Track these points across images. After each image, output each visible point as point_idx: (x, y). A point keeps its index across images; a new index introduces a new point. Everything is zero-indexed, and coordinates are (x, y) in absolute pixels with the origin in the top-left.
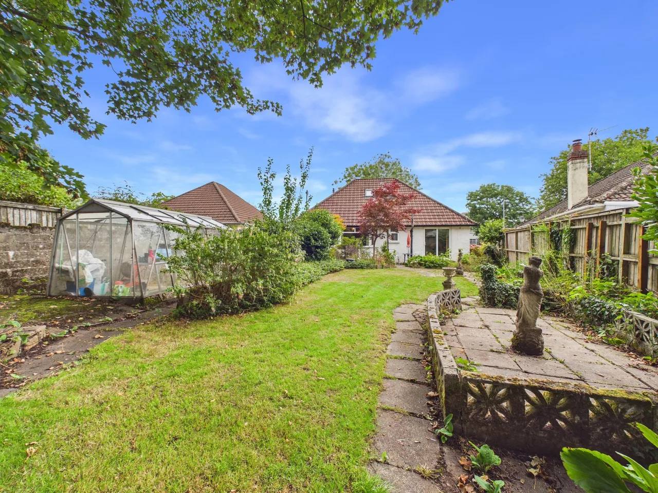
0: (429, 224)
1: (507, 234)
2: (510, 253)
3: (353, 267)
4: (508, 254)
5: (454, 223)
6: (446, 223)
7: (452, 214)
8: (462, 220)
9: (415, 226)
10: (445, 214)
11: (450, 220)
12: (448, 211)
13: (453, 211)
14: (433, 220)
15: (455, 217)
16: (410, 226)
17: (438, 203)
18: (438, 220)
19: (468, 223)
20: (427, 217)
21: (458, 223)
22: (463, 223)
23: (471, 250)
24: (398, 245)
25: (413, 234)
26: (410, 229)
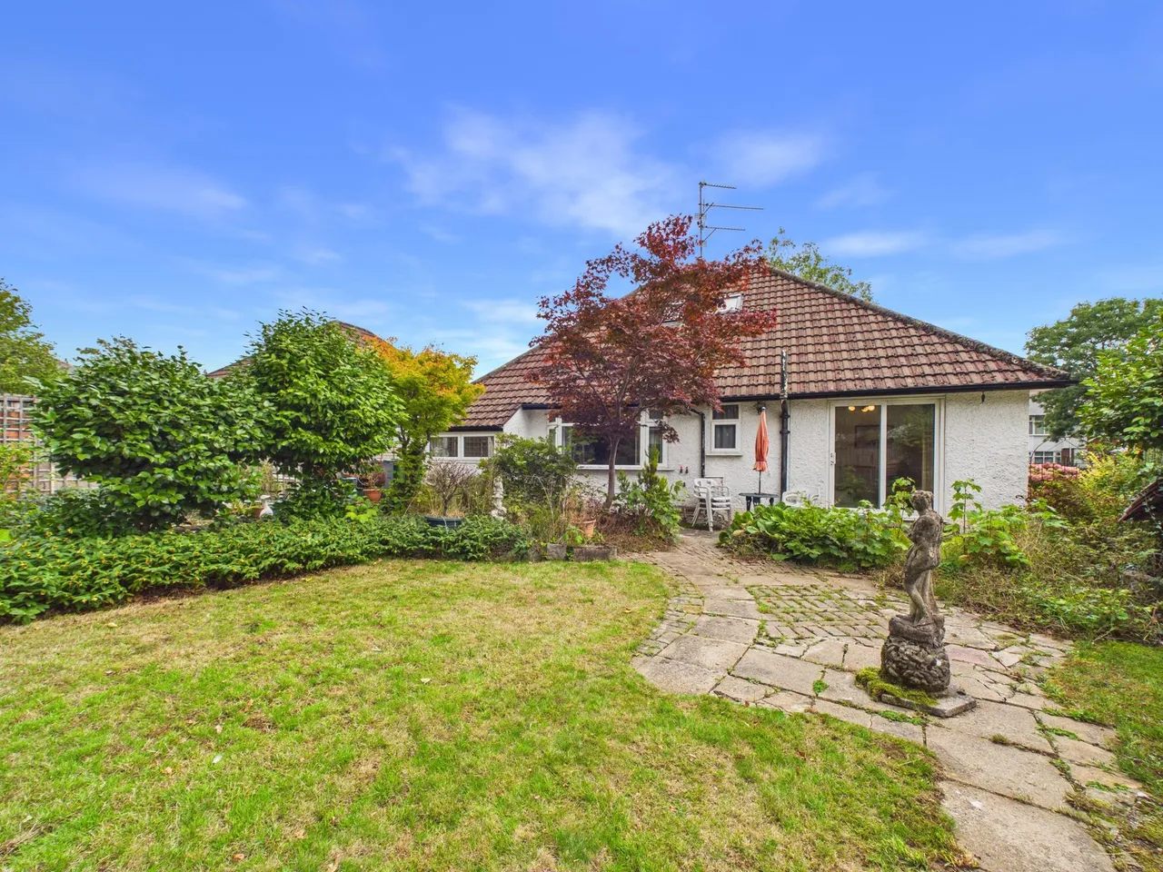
0: (848, 386)
5: (954, 381)
6: (920, 382)
7: (949, 348)
8: (992, 366)
9: (793, 397)
10: (919, 350)
11: (937, 369)
12: (935, 339)
13: (954, 339)
14: (868, 374)
15: (964, 356)
16: (776, 397)
17: (897, 318)
18: (887, 372)
19: (1023, 377)
20: (847, 365)
21: (976, 380)
22: (1000, 379)
23: (1033, 484)
24: (736, 463)
25: (791, 426)
26: (777, 406)
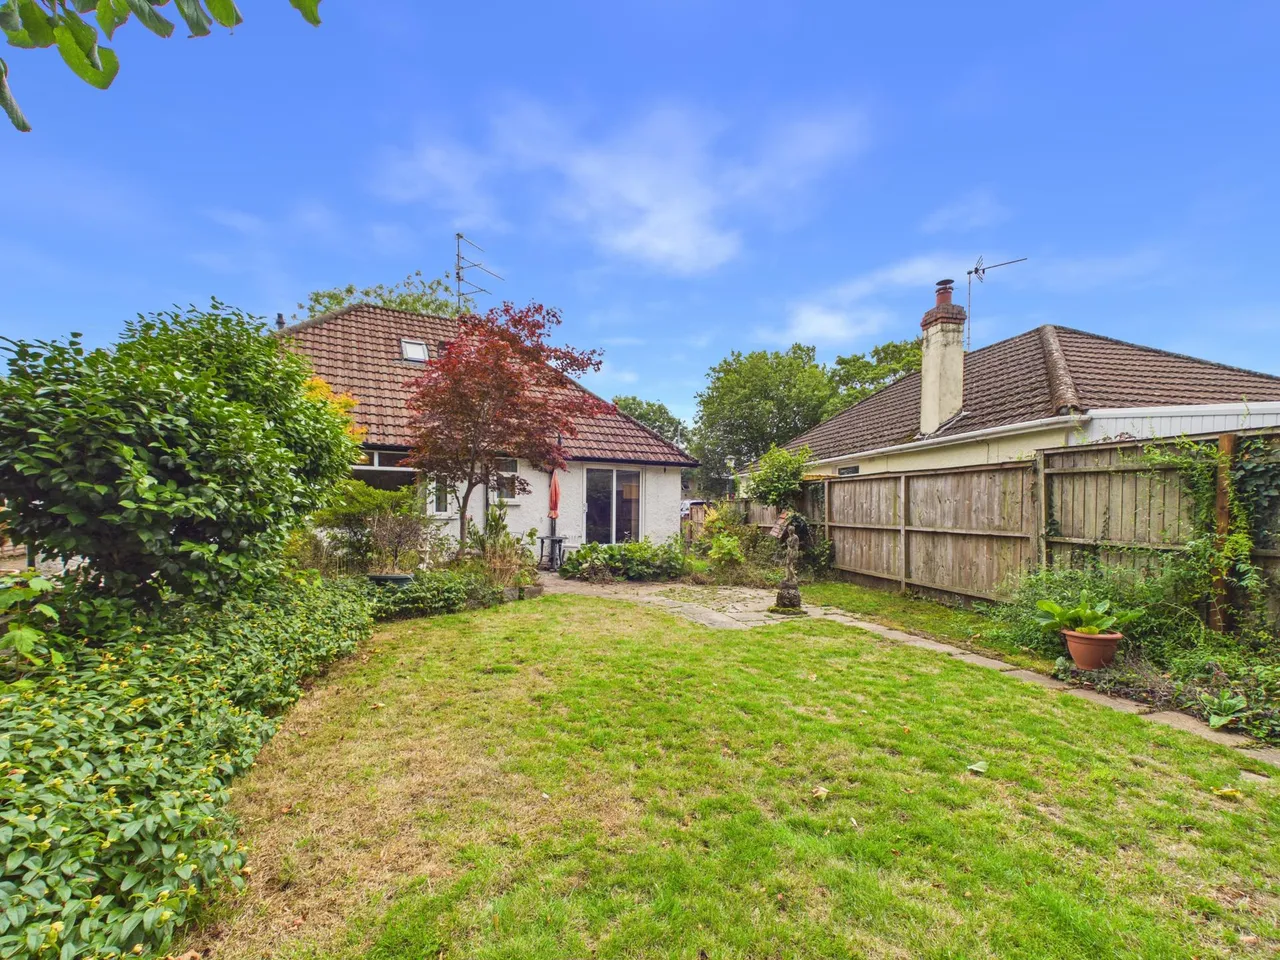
0: (597, 454)
1: (830, 483)
2: (838, 535)
3: (413, 609)
4: (831, 535)
5: (652, 457)
6: (635, 456)
8: (666, 450)
10: (627, 432)
11: (642, 448)
14: (605, 445)
15: (651, 441)
18: (616, 446)
20: (590, 437)
21: (662, 458)
22: (672, 459)
24: (516, 510)
